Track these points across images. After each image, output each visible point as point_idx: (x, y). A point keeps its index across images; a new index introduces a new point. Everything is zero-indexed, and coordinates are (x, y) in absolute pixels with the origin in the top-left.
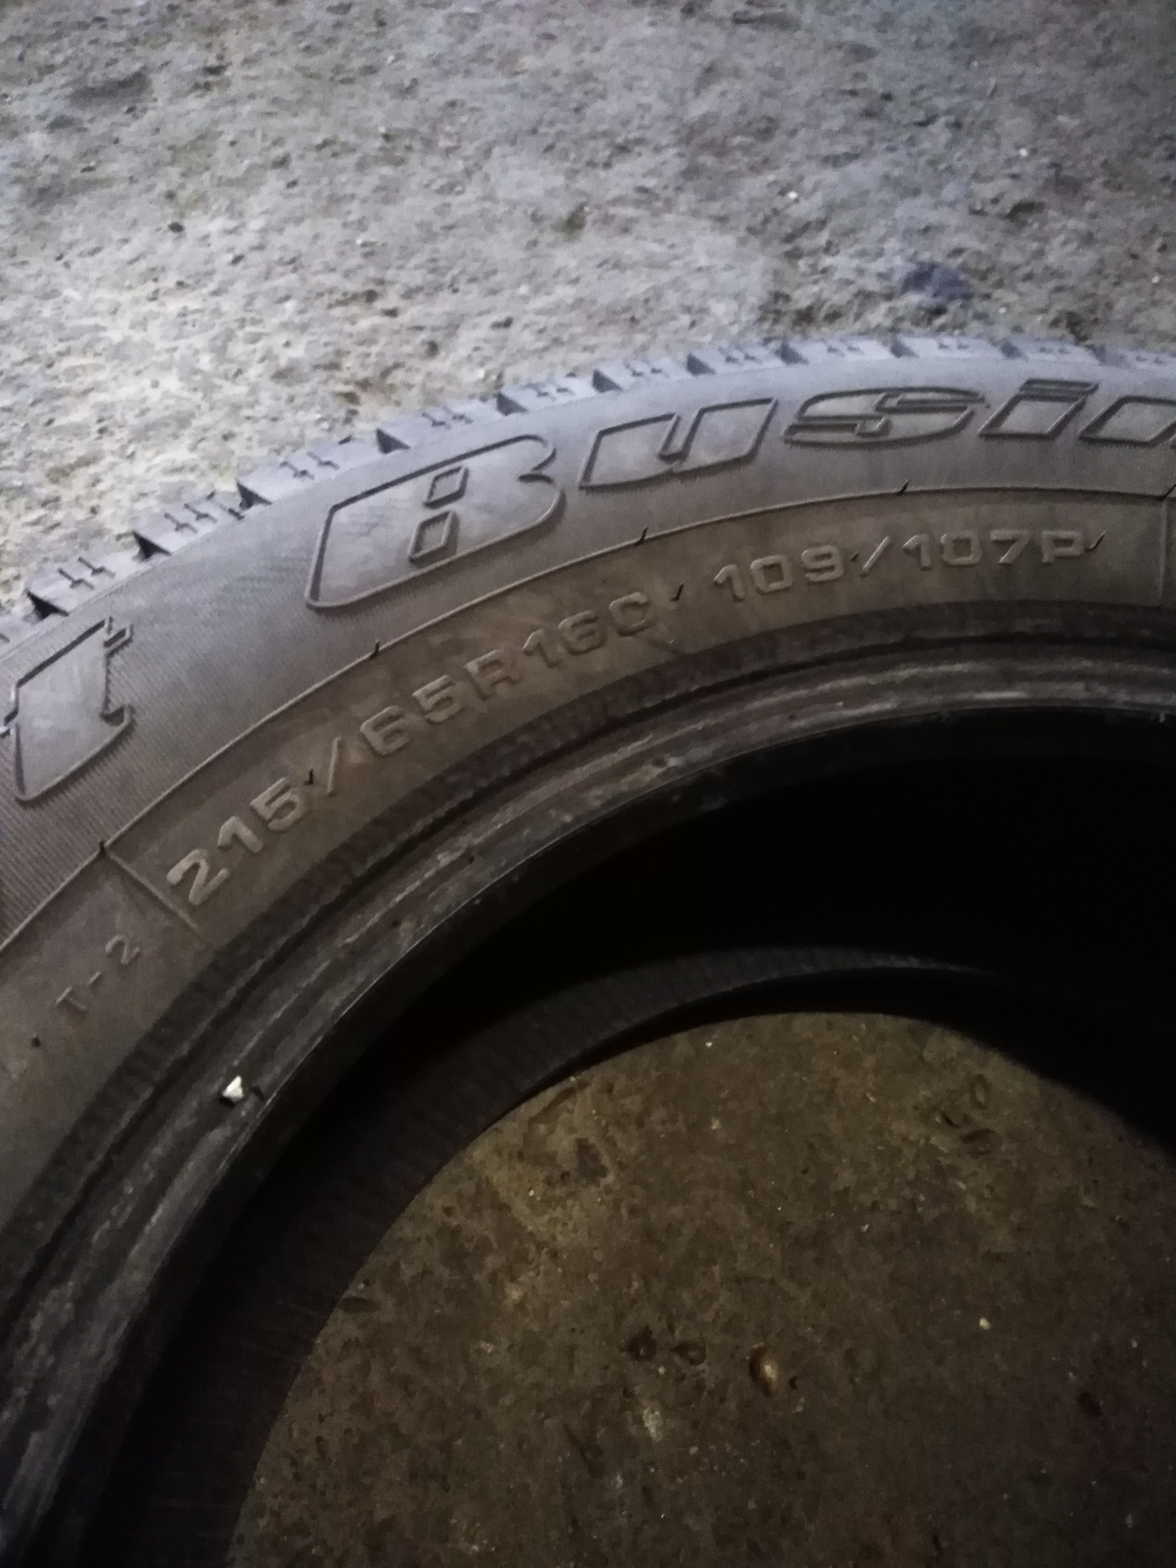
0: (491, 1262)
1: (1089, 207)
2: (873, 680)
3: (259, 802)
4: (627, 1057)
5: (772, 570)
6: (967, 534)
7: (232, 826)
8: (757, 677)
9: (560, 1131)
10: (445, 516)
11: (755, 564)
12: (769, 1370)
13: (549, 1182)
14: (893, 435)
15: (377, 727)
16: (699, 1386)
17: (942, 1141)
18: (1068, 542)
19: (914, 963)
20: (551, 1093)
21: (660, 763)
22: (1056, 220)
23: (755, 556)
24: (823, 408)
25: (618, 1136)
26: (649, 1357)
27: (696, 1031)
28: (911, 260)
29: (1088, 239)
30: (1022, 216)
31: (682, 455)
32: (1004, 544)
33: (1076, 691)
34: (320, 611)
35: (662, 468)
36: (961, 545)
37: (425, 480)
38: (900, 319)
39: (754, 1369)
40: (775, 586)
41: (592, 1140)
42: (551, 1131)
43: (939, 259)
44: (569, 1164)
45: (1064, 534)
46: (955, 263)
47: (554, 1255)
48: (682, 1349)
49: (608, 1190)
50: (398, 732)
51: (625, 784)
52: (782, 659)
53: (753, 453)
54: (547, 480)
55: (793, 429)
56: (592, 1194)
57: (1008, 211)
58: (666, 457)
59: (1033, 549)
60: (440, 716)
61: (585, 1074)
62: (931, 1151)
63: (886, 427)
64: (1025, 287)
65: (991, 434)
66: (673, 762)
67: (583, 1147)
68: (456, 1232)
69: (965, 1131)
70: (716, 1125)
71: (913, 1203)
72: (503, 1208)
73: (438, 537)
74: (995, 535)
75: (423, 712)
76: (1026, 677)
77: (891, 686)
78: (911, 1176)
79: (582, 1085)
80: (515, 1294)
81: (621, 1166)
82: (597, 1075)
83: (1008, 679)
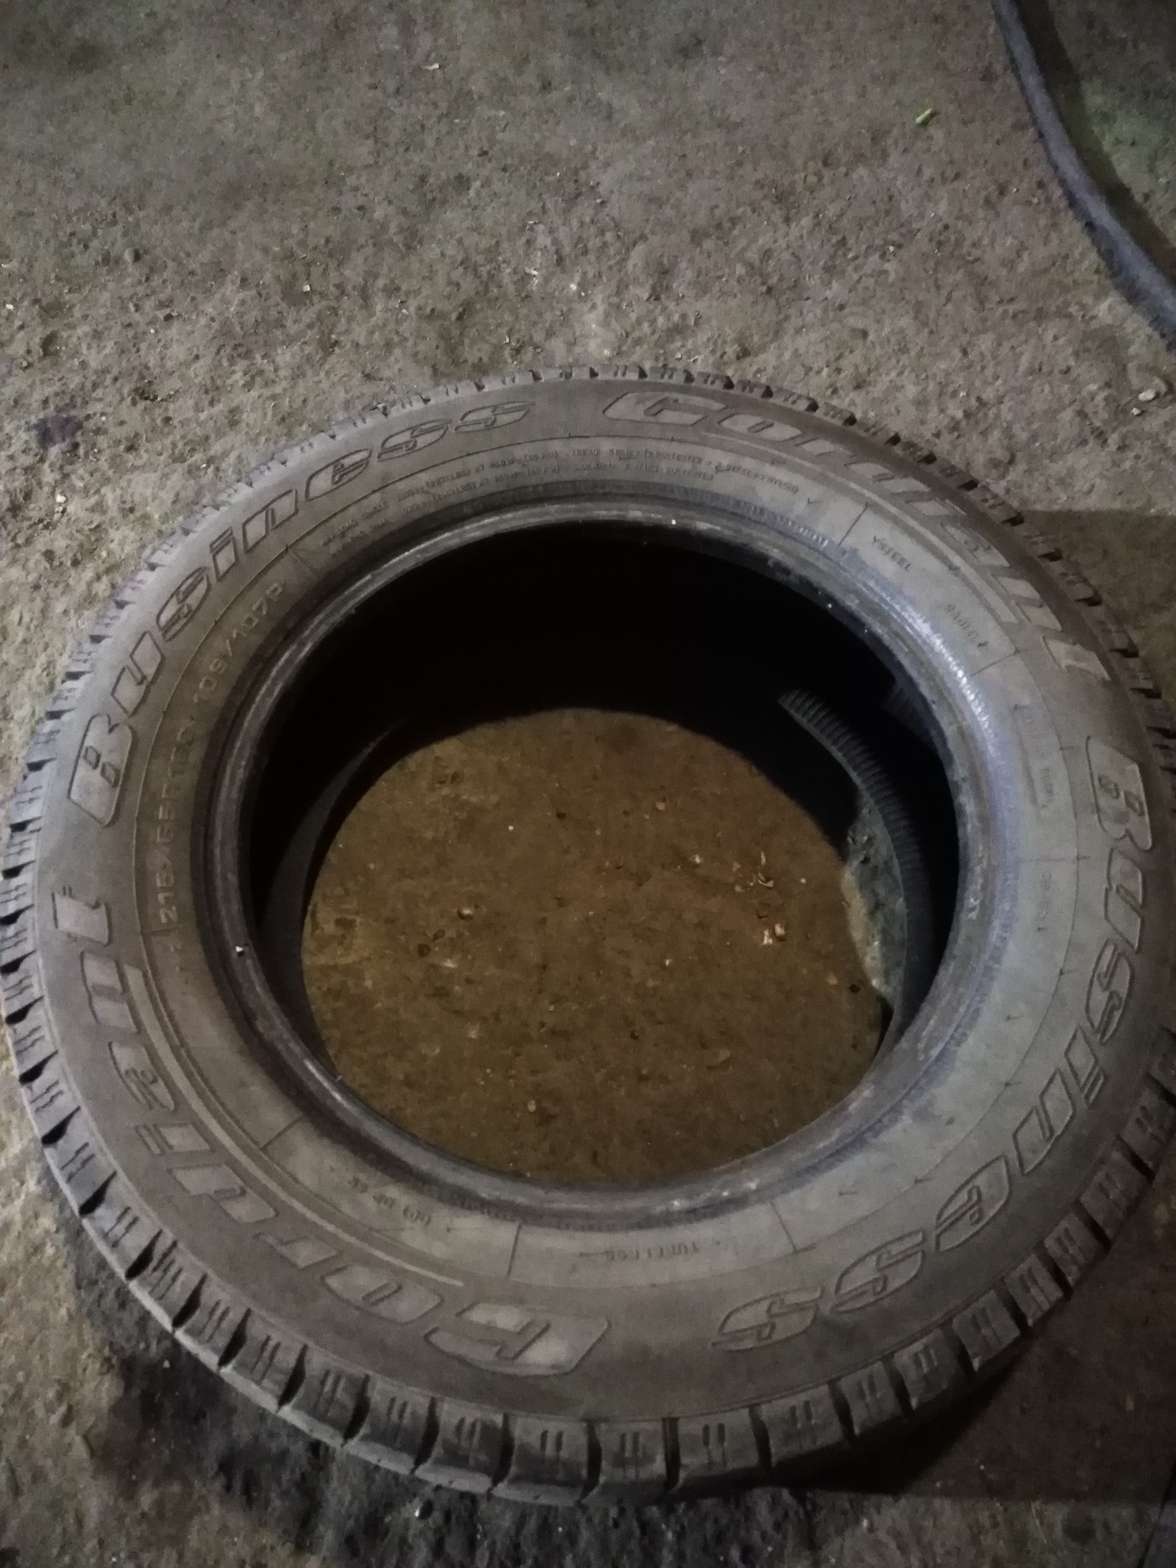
0: (351, 983)
1: (77, 313)
2: (269, 682)
3: (159, 884)
4: (319, 881)
5: (208, 683)
6: (246, 616)
7: (161, 897)
8: (237, 715)
9: (326, 926)
10: (104, 765)
11: (201, 686)
12: (467, 912)
13: (341, 944)
14: (194, 607)
15: (161, 836)
16: (451, 939)
17: (446, 791)
18: (276, 589)
19: (373, 745)
20: (308, 920)
21: (239, 768)
22: (70, 336)
23: (198, 684)
24: (164, 619)
25: (346, 906)
26: (429, 950)
27: (332, 847)
28: (28, 429)
29: (97, 335)
30: (51, 349)
31: (144, 678)
32: (260, 609)
33: (324, 629)
34: (109, 825)
35: (143, 687)
36: (250, 621)
37: (81, 762)
38: (61, 468)
39: (461, 916)
40: (214, 686)
41: (339, 917)
42: (323, 929)
43: (41, 416)
44: (340, 931)
45: (272, 588)
46: (51, 410)
47: (369, 959)
48: (436, 937)
49: (362, 924)
50: (169, 831)
51: (238, 783)
52: (238, 703)
53: (163, 657)
54: (116, 725)
55: (164, 635)
56: (359, 930)
57: (42, 353)
58: (140, 683)
59: (269, 600)
60: (172, 818)
61: (312, 902)
62: (445, 798)
63: (189, 606)
64: (99, 393)
65: (220, 579)
66: (243, 763)
67: (339, 922)
68: (329, 990)
69: (449, 779)
70: (372, 866)
71: (456, 819)
72: (335, 967)
73: (110, 772)
74: (254, 608)
75: (168, 820)
76: (307, 638)
77: (275, 680)
78: (447, 811)
79: (315, 906)
80: (369, 983)
81: (357, 913)
82: (316, 896)
83: (303, 644)
